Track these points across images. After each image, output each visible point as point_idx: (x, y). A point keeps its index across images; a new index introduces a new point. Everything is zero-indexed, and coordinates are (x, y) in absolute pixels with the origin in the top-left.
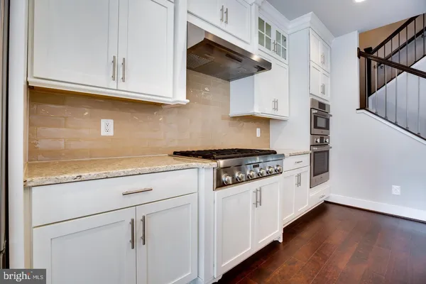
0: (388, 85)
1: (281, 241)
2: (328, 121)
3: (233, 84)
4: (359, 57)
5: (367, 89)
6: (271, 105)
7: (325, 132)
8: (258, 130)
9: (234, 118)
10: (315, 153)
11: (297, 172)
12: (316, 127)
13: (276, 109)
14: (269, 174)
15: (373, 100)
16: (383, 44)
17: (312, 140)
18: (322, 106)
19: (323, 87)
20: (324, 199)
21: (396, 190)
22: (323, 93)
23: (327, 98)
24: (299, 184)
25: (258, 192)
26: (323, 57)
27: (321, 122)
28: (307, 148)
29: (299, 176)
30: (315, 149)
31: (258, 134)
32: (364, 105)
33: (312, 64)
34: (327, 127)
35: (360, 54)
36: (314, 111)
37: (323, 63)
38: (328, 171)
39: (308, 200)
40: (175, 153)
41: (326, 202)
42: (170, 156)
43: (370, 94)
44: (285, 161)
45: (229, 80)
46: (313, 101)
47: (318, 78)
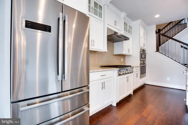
0: (166, 43)
1: (132, 94)
2: (145, 56)
3: (115, 44)
4: (156, 34)
5: (159, 44)
6: (127, 51)
7: (144, 59)
8: (122, 59)
9: (115, 55)
10: (141, 67)
11: (136, 73)
12: (142, 58)
13: (129, 52)
14: (130, 73)
15: (161, 47)
16: (164, 28)
17: (140, 62)
18: (144, 50)
19: (144, 44)
20: (144, 83)
21: (168, 79)
22: (144, 46)
23: (145, 48)
24: (137, 77)
25: (128, 77)
26: (144, 34)
27: (143, 56)
28: (139, 65)
29: (137, 74)
30: (141, 65)
31: (122, 61)
32: (158, 50)
33: (141, 37)
34: (145, 58)
35: (156, 32)
36: (141, 53)
37: (144, 36)
38: (145, 73)
39: (139, 83)
40: (101, 66)
41: (144, 84)
42: (100, 67)
43: (160, 46)
44: (134, 69)
45: (114, 42)
46: (141, 49)
47: (142, 41)
